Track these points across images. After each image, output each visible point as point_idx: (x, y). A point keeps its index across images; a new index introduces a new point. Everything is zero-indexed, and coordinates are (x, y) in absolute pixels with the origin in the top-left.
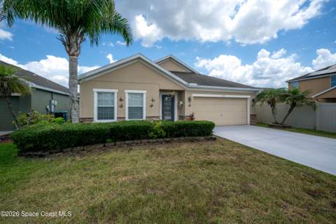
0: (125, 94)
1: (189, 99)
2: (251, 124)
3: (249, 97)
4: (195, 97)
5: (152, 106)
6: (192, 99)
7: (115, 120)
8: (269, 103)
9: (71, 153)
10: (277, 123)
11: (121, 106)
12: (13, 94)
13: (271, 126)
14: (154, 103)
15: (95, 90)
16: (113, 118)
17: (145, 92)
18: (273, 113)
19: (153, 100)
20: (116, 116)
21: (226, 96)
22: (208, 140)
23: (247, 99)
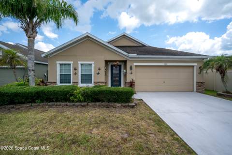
0: (78, 64)
1: (131, 68)
2: (197, 92)
3: (195, 64)
4: (136, 66)
5: (98, 74)
6: (134, 68)
7: (71, 84)
8: (218, 70)
9: (4, 110)
10: (228, 92)
11: (76, 74)
12: (17, 67)
13: (219, 95)
14: (100, 72)
15: (58, 62)
16: (70, 83)
17: (92, 63)
18: (223, 81)
19: (99, 69)
20: (72, 81)
21: (169, 64)
22: (125, 107)
23: (193, 66)
